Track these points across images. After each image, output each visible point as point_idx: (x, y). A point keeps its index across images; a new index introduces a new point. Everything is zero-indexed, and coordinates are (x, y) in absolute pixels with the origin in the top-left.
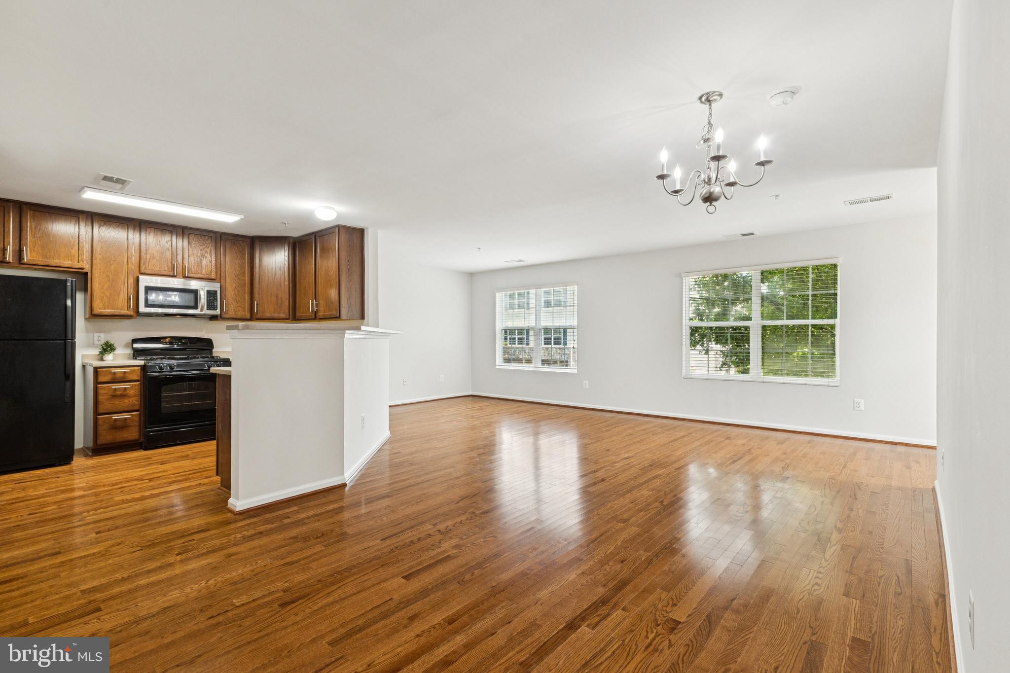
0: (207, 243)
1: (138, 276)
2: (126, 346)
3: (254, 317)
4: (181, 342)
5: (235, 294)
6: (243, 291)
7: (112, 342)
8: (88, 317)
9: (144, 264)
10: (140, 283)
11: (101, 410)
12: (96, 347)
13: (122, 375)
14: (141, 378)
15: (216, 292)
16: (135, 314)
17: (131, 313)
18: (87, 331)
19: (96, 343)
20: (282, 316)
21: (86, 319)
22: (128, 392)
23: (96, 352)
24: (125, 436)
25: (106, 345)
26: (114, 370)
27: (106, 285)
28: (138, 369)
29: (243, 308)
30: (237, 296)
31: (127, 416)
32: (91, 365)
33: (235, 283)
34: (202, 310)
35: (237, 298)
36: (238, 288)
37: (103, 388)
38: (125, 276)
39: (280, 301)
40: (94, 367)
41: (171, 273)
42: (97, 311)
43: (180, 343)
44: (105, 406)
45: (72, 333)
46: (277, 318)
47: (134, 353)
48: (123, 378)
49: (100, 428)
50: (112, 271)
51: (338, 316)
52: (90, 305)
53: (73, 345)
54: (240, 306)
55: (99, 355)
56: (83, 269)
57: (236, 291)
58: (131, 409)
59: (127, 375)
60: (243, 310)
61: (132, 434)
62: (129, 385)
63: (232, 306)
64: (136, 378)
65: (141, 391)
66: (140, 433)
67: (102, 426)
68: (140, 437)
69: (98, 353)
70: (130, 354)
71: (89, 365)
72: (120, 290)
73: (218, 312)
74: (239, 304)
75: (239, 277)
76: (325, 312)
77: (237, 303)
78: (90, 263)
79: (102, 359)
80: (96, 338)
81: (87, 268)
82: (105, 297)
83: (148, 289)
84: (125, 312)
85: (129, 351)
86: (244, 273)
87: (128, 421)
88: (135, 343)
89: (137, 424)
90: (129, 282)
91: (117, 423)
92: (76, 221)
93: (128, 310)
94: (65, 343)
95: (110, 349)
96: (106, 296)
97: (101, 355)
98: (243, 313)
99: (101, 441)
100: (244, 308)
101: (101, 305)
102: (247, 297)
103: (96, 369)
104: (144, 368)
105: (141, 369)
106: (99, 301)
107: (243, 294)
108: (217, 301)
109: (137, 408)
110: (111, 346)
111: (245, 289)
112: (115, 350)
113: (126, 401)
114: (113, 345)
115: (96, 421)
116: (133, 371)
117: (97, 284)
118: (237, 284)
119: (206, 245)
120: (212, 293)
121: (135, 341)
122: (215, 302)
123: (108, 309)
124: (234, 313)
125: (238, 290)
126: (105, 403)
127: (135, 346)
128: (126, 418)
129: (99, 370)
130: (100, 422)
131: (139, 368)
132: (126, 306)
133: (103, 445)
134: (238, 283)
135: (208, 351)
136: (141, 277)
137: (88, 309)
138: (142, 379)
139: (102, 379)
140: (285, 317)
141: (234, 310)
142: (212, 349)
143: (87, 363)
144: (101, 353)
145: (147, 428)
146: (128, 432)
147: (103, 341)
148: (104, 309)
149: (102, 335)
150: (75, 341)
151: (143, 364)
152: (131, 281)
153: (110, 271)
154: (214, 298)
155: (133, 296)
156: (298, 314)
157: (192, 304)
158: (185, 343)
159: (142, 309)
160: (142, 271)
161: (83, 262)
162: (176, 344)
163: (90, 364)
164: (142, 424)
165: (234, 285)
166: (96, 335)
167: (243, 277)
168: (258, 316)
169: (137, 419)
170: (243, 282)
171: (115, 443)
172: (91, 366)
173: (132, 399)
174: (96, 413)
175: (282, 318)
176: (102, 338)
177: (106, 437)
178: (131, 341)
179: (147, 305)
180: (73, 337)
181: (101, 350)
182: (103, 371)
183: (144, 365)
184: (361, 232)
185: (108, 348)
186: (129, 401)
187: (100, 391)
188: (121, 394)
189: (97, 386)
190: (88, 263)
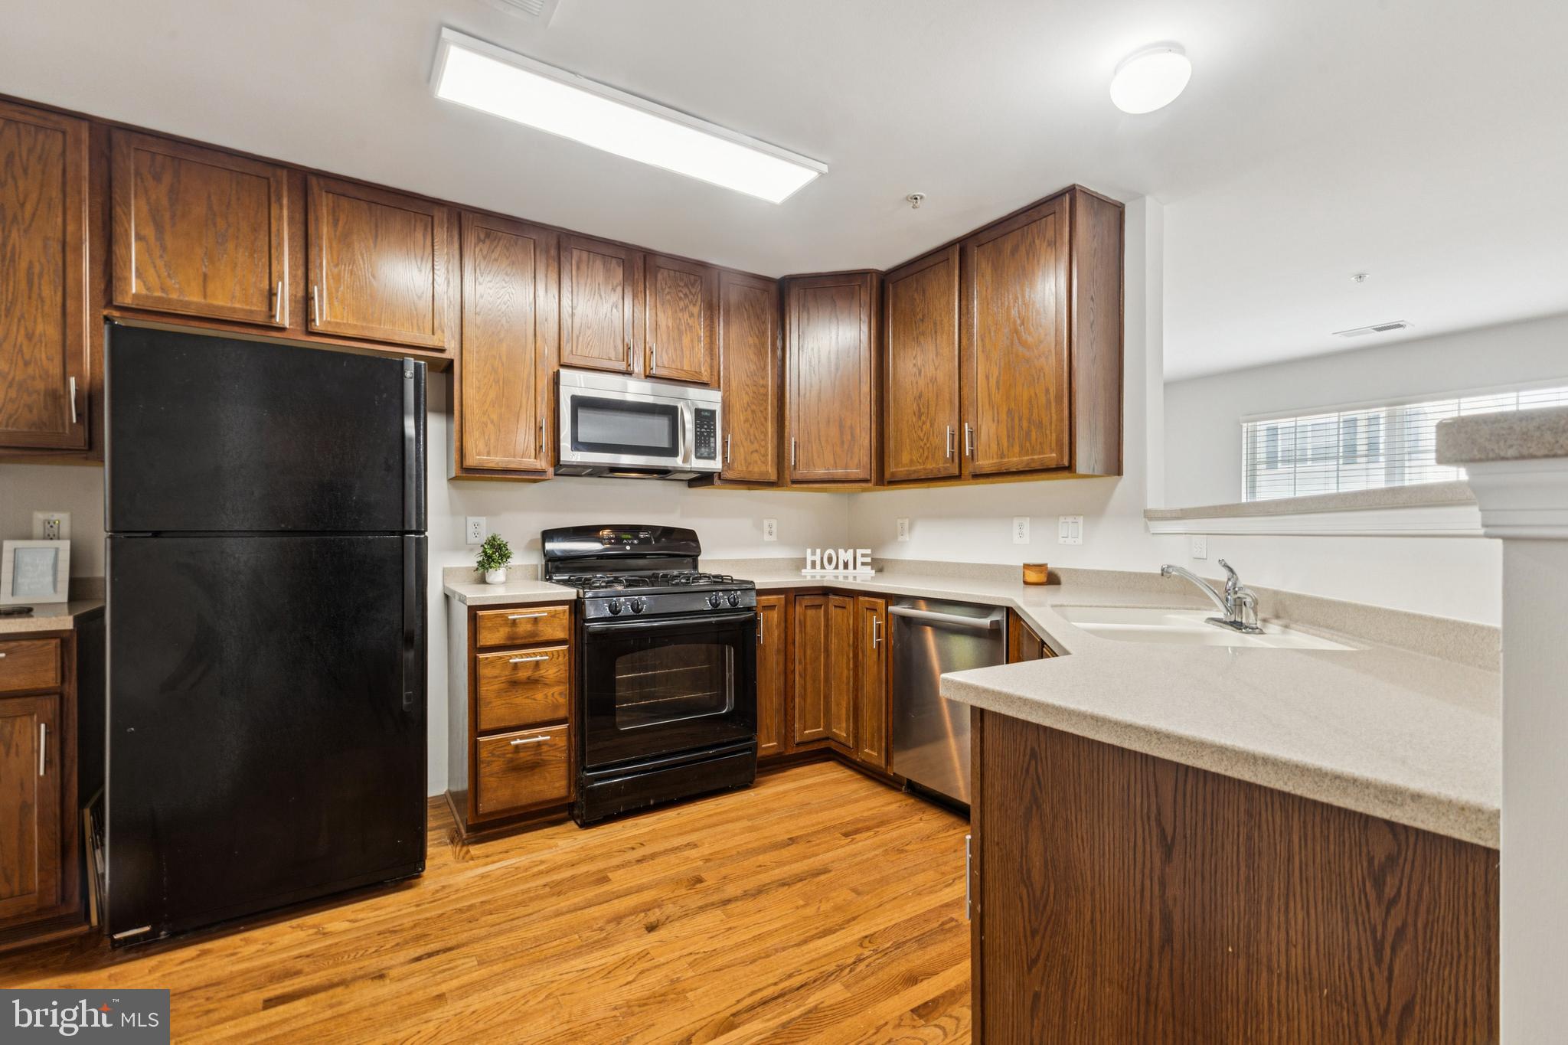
0: (693, 291)
1: (558, 371)
2: (529, 547)
3: (787, 477)
4: (637, 537)
5: (746, 421)
6: (761, 412)
7: (503, 538)
8: (454, 475)
9: (568, 342)
10: (561, 387)
11: (484, 725)
12: (472, 550)
13: (529, 627)
14: (570, 635)
15: (713, 412)
16: (551, 471)
17: (542, 464)
18: (453, 512)
19: (472, 539)
20: (855, 472)
21: (450, 480)
22: (542, 672)
23: (472, 561)
24: (537, 788)
25: (493, 546)
26: (514, 615)
27: (492, 395)
28: (564, 611)
29: (763, 456)
30: (751, 426)
31: (540, 736)
32: (463, 599)
33: (747, 393)
34: (686, 460)
35: (752, 431)
36: (754, 407)
37: (492, 662)
38: (530, 373)
39: (847, 437)
40: (469, 607)
41: (623, 367)
42: (472, 461)
43: (636, 542)
44: (494, 712)
45: (418, 514)
46: (843, 478)
47: (546, 565)
48: (534, 634)
49: (484, 770)
50: (504, 359)
51: (1066, 463)
52: (458, 444)
53: (421, 546)
54: (756, 451)
55: (477, 569)
56: (442, 350)
57: (749, 412)
58: (548, 716)
59: (541, 627)
60: (763, 459)
61: (553, 784)
62: (546, 654)
63: (742, 449)
64: (561, 634)
65: (570, 670)
66: (570, 779)
67: (489, 763)
68: (569, 791)
69: (476, 565)
70: (537, 566)
71: (457, 597)
72: (521, 407)
73: (716, 465)
74: (756, 446)
75: (756, 378)
76: (1002, 456)
77: (752, 443)
78: (457, 337)
79: (483, 581)
80: (471, 530)
81: (452, 353)
82: (489, 425)
83: (580, 404)
84: (530, 462)
85: (536, 561)
86: (764, 368)
87: (545, 748)
88: (549, 541)
89: (563, 756)
90: (539, 387)
91: (522, 755)
92: (425, 229)
93: (535, 458)
94: (403, 541)
95: (500, 555)
96: (492, 422)
97: (481, 571)
98: (763, 468)
99: (488, 804)
100: (765, 455)
101: (481, 445)
102: (770, 428)
103: (473, 611)
104: (577, 607)
105: (570, 609)
106: (476, 434)
107: (763, 419)
108: (715, 436)
109: (562, 713)
110: (500, 549)
111: (766, 409)
112: (509, 557)
113: (540, 696)
114: (505, 546)
115: (474, 749)
116: (554, 616)
117: (472, 389)
118: (751, 394)
119: (691, 297)
120: (706, 417)
121: (548, 535)
122: (712, 439)
123: (496, 454)
124: (744, 468)
125: (753, 412)
126: (494, 704)
127: (549, 546)
128: (538, 742)
129: (480, 613)
130: (484, 754)
131: (566, 607)
132: (533, 446)
133: (491, 814)
134: (754, 393)
135: (688, 559)
136: (563, 372)
137: (455, 456)
138: (573, 638)
139: (487, 638)
140: (861, 476)
141: (745, 459)
142: (698, 556)
143: (454, 592)
144: (481, 564)
145: (584, 769)
146: (545, 779)
147: (484, 538)
148: (488, 454)
149: (483, 521)
150: (426, 537)
151: (574, 597)
152: (544, 383)
153: (500, 358)
154: (709, 428)
155: (546, 422)
156: (892, 468)
157: (665, 443)
158: (646, 541)
159: (569, 455)
160: (565, 360)
161: (443, 332)
162: (628, 544)
163: (460, 595)
164: (573, 754)
165: (746, 399)
166: (471, 520)
167: (763, 378)
168: (798, 475)
169: (562, 742)
170: (762, 390)
171: (515, 809)
172: (463, 602)
173: (550, 691)
174: (476, 731)
175: (853, 477)
176: (481, 529)
177: (497, 796)
178: (539, 536)
179: (577, 445)
180: (421, 529)
181: (481, 559)
182: (490, 618)
183: (575, 601)
184: (1119, 210)
185: (495, 553)
186: (546, 696)
187: (485, 672)
188: (529, 678)
189: (476, 657)
190: (453, 337)
